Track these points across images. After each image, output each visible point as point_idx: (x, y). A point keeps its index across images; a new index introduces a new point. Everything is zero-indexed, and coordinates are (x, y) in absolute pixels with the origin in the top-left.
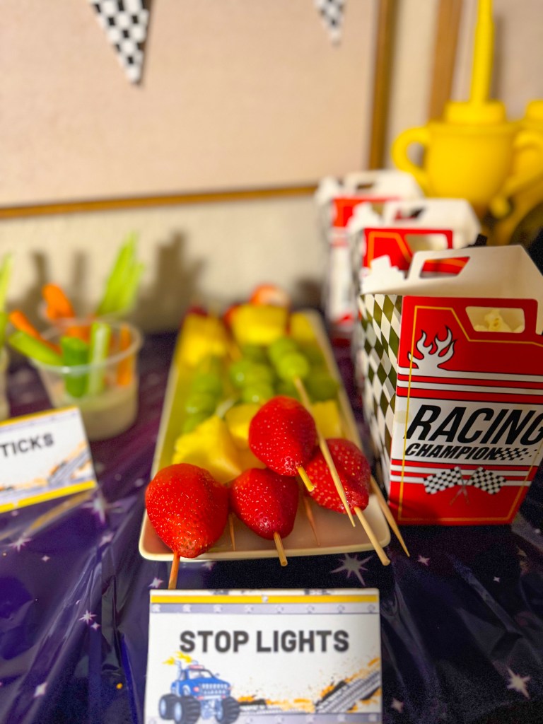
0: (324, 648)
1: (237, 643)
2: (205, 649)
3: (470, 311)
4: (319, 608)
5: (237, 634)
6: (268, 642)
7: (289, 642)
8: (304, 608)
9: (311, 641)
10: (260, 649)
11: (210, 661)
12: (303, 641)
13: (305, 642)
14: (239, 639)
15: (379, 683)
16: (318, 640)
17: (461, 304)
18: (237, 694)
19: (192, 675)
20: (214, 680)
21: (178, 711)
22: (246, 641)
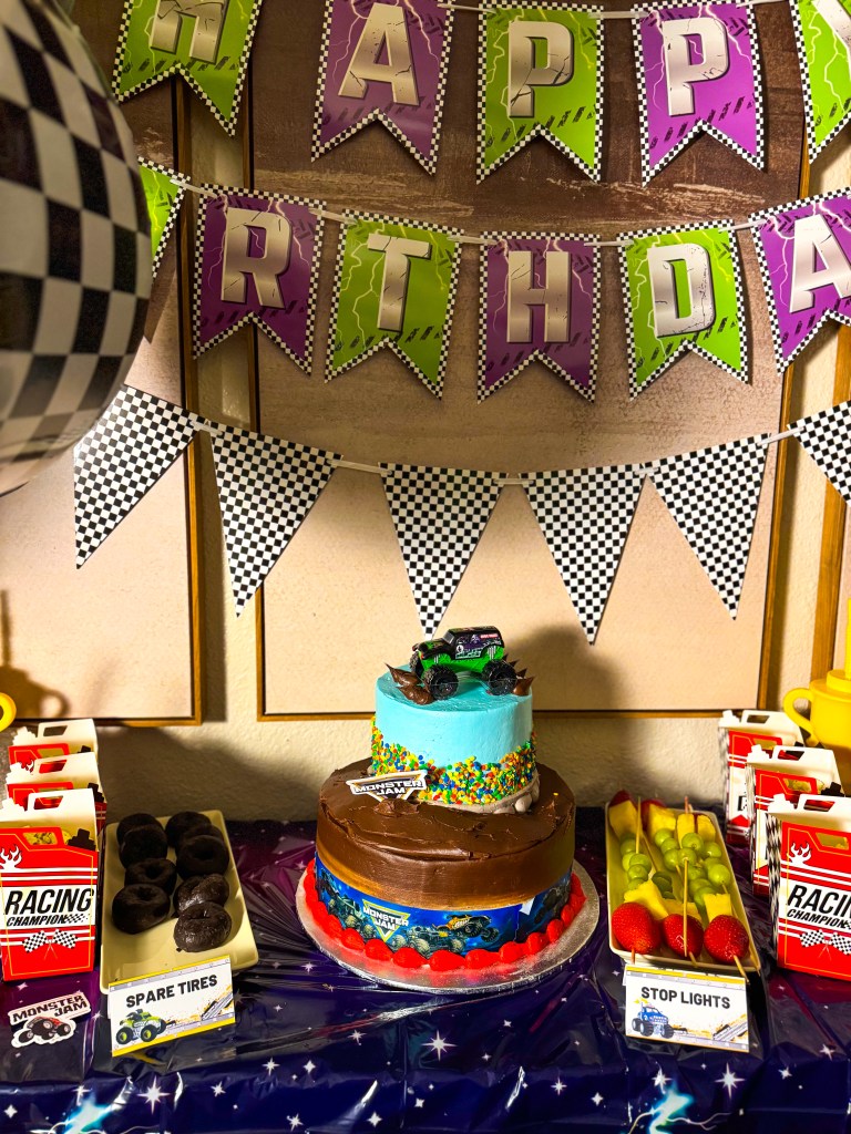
0: (717, 1005)
1: (671, 997)
2: (655, 998)
3: (818, 835)
4: (713, 983)
5: (671, 992)
6: (687, 998)
7: (697, 1000)
8: (705, 982)
9: (710, 1001)
10: (683, 1001)
11: (658, 1004)
12: (705, 1000)
13: (706, 1000)
14: (671, 995)
15: (747, 1028)
16: (713, 1000)
17: (813, 831)
18: (671, 1024)
19: (649, 1011)
20: (659, 1014)
21: (642, 1027)
22: (675, 996)
